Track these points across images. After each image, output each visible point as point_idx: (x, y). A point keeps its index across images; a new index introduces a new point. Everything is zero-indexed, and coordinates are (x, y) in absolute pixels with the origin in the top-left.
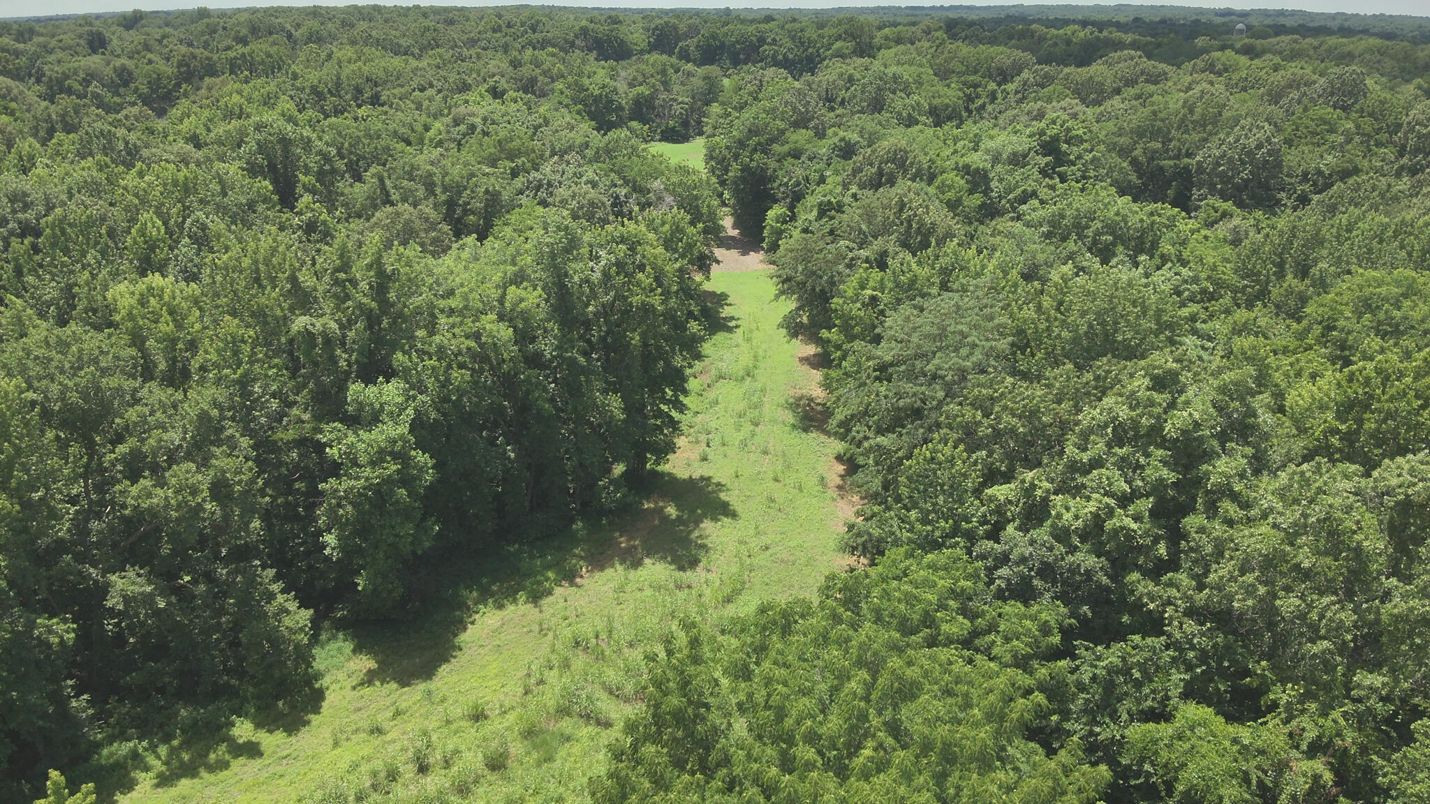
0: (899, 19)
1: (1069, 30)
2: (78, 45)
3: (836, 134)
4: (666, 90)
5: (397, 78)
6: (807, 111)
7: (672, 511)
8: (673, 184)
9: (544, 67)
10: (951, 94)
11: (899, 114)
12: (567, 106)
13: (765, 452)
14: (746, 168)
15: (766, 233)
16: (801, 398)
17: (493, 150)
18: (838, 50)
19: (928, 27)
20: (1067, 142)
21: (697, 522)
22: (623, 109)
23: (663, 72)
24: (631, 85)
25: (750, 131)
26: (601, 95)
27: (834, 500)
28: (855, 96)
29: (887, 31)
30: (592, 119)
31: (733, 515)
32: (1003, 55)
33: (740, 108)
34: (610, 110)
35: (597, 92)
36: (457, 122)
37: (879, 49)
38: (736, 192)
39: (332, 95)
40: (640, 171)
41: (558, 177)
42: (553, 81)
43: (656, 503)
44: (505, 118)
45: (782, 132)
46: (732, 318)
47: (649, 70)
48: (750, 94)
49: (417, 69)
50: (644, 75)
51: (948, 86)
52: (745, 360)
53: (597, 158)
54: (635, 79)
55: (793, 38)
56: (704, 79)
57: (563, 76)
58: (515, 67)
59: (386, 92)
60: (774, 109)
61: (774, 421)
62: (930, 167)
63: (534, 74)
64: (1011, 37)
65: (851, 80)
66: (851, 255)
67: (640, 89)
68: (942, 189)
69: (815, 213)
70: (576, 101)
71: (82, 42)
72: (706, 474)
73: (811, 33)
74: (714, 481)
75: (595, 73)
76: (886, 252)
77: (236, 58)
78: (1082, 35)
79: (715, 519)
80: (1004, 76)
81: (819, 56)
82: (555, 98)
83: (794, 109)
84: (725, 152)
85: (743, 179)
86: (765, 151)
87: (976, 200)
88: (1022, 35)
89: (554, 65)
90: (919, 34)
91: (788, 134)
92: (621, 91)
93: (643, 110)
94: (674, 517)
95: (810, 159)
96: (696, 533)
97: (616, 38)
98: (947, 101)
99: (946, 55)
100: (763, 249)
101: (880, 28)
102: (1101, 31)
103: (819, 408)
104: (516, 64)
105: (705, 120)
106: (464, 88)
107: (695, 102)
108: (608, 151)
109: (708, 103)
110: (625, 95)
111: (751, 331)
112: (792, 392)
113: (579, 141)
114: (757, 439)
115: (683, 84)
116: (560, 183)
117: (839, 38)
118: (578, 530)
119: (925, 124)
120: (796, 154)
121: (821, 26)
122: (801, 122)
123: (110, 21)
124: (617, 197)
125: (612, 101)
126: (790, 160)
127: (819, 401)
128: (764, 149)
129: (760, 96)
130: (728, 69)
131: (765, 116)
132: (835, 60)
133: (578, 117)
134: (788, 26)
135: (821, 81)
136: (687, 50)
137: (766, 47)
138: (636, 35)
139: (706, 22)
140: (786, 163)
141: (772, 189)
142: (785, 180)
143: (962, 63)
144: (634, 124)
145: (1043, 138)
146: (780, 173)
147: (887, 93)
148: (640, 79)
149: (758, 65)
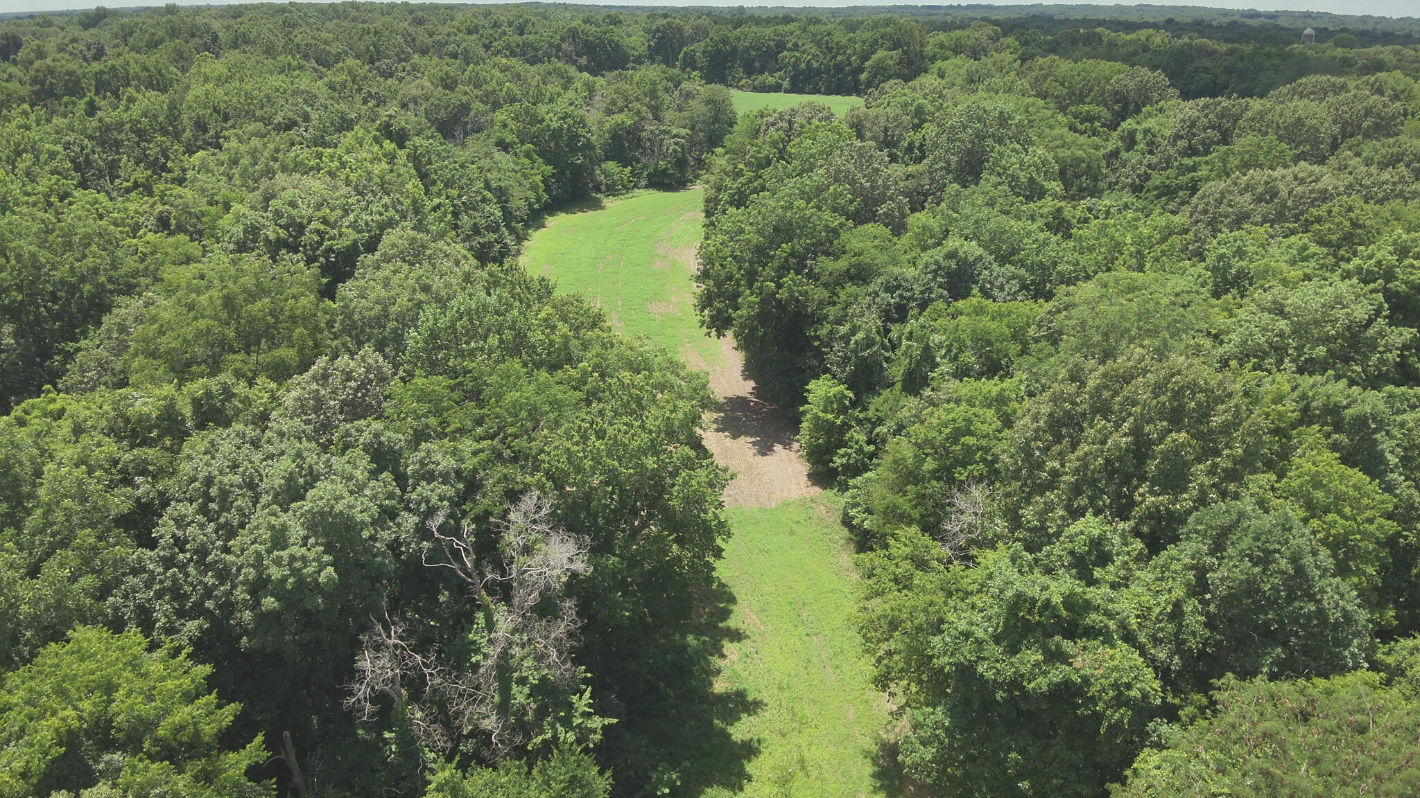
1: (1142, 34)
4: (655, 118)
10: (1080, 142)
12: (510, 146)
14: (767, 299)
18: (880, 64)
22: (593, 147)
23: (654, 94)
24: (609, 112)
25: (776, 229)
26: (561, 129)
29: (941, 36)
30: (548, 163)
32: (1121, 76)
34: (574, 150)
35: (554, 125)
37: (933, 59)
38: (750, 337)
42: (495, 109)
45: (835, 233)
47: (633, 91)
48: (774, 144)
49: (296, 92)
50: (626, 98)
54: (614, 103)
55: (818, 43)
56: (708, 102)
57: (511, 101)
58: (443, 89)
63: (464, 99)
65: (920, 114)
67: (619, 118)
70: (524, 137)
73: (840, 37)
75: (559, 95)
77: (102, 72)
78: (1158, 40)
80: (1126, 104)
81: (850, 64)
82: (491, 136)
84: (731, 266)
85: (763, 317)
86: (803, 270)
89: (503, 84)
91: (844, 236)
92: (591, 121)
93: (624, 145)
97: (610, 42)
98: (1080, 152)
100: (799, 446)
102: (1178, 37)
104: (446, 84)
107: (695, 134)
110: (598, 126)
115: (678, 109)
117: (877, 43)
119: (1056, 195)
120: (861, 275)
121: (851, 27)
125: (578, 136)
126: (850, 287)
128: (798, 262)
130: (741, 79)
131: (802, 203)
132: (892, 82)
133: (526, 161)
134: (812, 28)
135: (877, 117)
136: (692, 57)
137: (786, 53)
138: (634, 38)
139: (716, 23)
140: (842, 295)
141: (817, 338)
142: (843, 330)
143: (1062, 84)
144: (611, 166)
145: (1390, 285)
146: (832, 311)
147: (990, 142)
148: (621, 103)
149: (777, 75)
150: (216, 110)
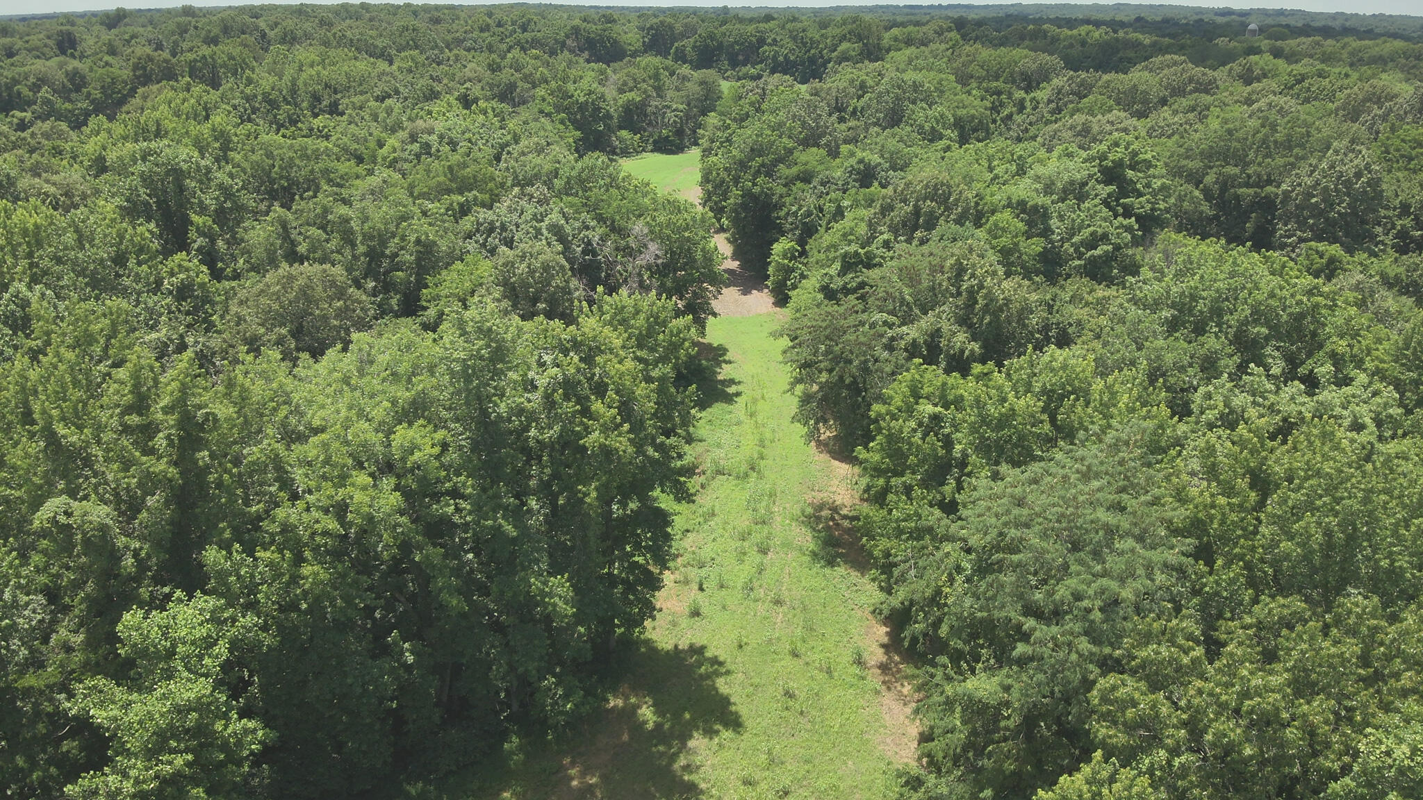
0: (899, 19)
1: (1083, 29)
2: (46, 46)
3: (852, 154)
4: (659, 96)
5: (358, 84)
6: (818, 127)
7: (647, 714)
8: (660, 225)
9: (526, 71)
10: (975, 104)
11: (921, 127)
12: (548, 115)
13: (778, 602)
14: (747, 194)
15: (771, 270)
16: (821, 507)
17: (442, 179)
18: (843, 52)
19: (941, 27)
20: (1132, 168)
21: (684, 737)
22: (611, 117)
23: (656, 77)
24: (621, 91)
25: (752, 150)
26: (587, 102)
27: (877, 692)
28: (869, 106)
29: (895, 31)
30: (577, 129)
31: (734, 723)
32: (1024, 58)
33: (742, 119)
34: (597, 119)
35: (582, 99)
36: (413, 138)
37: (888, 51)
38: (736, 221)
39: (288, 103)
40: (619, 207)
41: (515, 217)
42: (534, 87)
43: (627, 698)
44: (467, 136)
45: (790, 152)
46: (732, 382)
47: (640, 74)
48: (752, 104)
49: (383, 73)
50: (635, 80)
51: (969, 93)
52: (749, 448)
53: (567, 190)
54: (625, 84)
55: (794, 39)
56: (701, 83)
57: (546, 82)
58: (493, 71)
59: (346, 101)
60: (781, 125)
61: (787, 545)
62: (977, 204)
63: (512, 79)
64: (1022, 38)
65: (863, 87)
66: (890, 333)
67: (631, 95)
68: (994, 233)
69: (837, 266)
70: (559, 108)
71: (51, 43)
72: (699, 641)
73: (813, 33)
74: (708, 654)
75: (581, 78)
76: (939, 330)
77: (195, 60)
78: (1097, 35)
79: (710, 733)
80: (1030, 82)
81: (822, 57)
82: (534, 107)
83: (804, 123)
84: (723, 174)
85: (744, 206)
86: (769, 174)
87: (1036, 246)
88: (1034, 36)
89: (536, 69)
90: (931, 34)
91: (796, 154)
92: (609, 97)
93: (634, 117)
94: (650, 726)
95: (823, 184)
96: (682, 761)
97: (609, 38)
98: (973, 112)
99: (964, 58)
100: (767, 287)
101: (888, 29)
102: (1115, 32)
103: (846, 523)
104: (494, 68)
105: (701, 131)
106: (432, 95)
107: (691, 109)
108: (581, 181)
109: (704, 113)
110: (614, 100)
111: (755, 401)
112: (809, 496)
113: (547, 167)
114: (768, 576)
115: (678, 89)
116: (517, 226)
117: (843, 38)
118: (512, 753)
119: (950, 139)
120: (806, 178)
121: (824, 25)
122: (810, 141)
123: (94, 20)
124: (589, 243)
125: (599, 109)
126: (799, 184)
127: (844, 512)
128: (769, 173)
129: (764, 106)
130: (727, 70)
131: (769, 132)
132: (843, 64)
133: (562, 127)
134: (788, 26)
135: (830, 88)
136: (683, 51)
137: (766, 47)
138: (630, 35)
139: (703, 21)
140: (794, 188)
141: (779, 218)
142: (794, 209)
143: (982, 67)
144: (624, 133)
145: (1104, 163)
146: (788, 200)
147: (906, 103)
148: (631, 84)
149: (758, 67)
150: (326, 85)
